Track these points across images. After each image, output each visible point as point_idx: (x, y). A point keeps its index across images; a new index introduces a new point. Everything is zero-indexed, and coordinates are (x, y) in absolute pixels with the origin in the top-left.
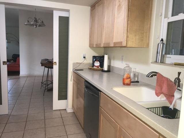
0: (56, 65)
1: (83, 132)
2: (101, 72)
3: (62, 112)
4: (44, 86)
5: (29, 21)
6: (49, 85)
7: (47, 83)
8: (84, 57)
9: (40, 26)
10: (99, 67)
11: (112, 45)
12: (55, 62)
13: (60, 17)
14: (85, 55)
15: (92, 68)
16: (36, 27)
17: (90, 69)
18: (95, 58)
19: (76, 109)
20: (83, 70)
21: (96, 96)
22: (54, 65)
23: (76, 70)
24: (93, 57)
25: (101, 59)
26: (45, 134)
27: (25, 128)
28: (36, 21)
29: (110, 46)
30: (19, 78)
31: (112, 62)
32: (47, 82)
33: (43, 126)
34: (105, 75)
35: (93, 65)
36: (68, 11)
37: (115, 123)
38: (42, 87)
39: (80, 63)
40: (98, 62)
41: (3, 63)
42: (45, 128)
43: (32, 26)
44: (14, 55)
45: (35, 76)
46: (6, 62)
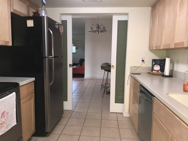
0: (113, 68)
1: (138, 139)
2: (161, 77)
3: (119, 115)
4: (104, 88)
5: (92, 28)
6: (108, 87)
8: (143, 61)
9: (102, 31)
10: (160, 71)
11: (173, 47)
12: (113, 66)
13: (119, 21)
14: (144, 58)
15: (151, 73)
16: (98, 33)
17: (149, 73)
18: (155, 62)
19: (132, 114)
20: (140, 74)
21: (150, 101)
22: (112, 68)
23: (132, 74)
24: (153, 60)
25: (161, 63)
26: (100, 133)
27: (84, 124)
28: (98, 27)
29: (170, 48)
30: (84, 80)
31: (175, 65)
32: (106, 85)
33: (99, 125)
34: (166, 80)
35: (153, 70)
36: (127, 14)
37: (167, 131)
38: (102, 90)
39: (137, 67)
40: (158, 66)
41: (70, 66)
42: (101, 127)
43: (95, 33)
44: (81, 59)
45: (97, 79)
46: (72, 65)
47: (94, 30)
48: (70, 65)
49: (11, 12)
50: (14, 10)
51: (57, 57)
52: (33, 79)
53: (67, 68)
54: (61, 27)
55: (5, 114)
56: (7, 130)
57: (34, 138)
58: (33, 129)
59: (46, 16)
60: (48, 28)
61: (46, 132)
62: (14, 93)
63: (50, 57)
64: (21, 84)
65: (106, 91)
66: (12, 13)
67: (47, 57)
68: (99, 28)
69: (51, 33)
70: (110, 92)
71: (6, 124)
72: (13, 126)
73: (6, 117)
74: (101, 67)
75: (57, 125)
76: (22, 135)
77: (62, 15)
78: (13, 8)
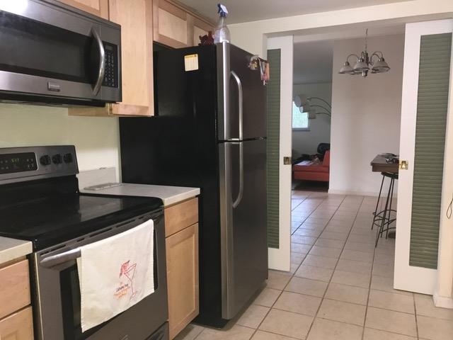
0: (406, 169)
3: (420, 301)
4: (380, 222)
5: (349, 64)
6: (391, 221)
7: (387, 217)
9: (375, 70)
12: (404, 162)
13: (423, 38)
16: (366, 75)
22: (402, 168)
27: (317, 312)
28: (366, 60)
30: (326, 198)
32: (387, 213)
33: (360, 321)
38: (375, 225)
41: (285, 161)
42: (364, 327)
43: (356, 75)
44: (321, 144)
45: (364, 197)
46: (290, 159)
47: (355, 68)
48: (286, 159)
49: (154, 41)
50: (161, 36)
51: (254, 139)
52: (197, 191)
53: (279, 165)
54: (264, 67)
55: (128, 267)
56: (132, 304)
57: (197, 329)
58: (194, 307)
59: (227, 44)
60: (231, 70)
61: (223, 317)
62: (150, 222)
63: (233, 139)
64: (167, 201)
65: (387, 230)
66: (155, 44)
67: (226, 141)
68: (367, 63)
69: (236, 82)
70: (395, 233)
71: (130, 290)
72: (146, 295)
73: (131, 273)
74: (373, 164)
75: (251, 306)
76: (168, 318)
77: (268, 37)
78: (158, 32)
